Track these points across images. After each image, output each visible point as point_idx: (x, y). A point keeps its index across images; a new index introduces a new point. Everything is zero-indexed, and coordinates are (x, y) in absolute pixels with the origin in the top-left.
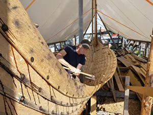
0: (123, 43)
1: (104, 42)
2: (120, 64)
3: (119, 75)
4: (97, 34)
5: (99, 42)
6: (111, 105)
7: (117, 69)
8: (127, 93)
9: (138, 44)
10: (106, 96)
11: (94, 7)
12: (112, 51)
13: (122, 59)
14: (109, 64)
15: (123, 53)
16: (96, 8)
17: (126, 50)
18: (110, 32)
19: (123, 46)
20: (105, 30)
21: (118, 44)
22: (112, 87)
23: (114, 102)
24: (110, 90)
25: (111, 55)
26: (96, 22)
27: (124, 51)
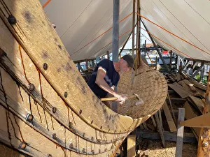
0: (178, 64)
1: (149, 62)
2: (172, 93)
3: (170, 109)
4: (139, 50)
5: (142, 62)
6: (158, 151)
7: (167, 100)
8: (181, 132)
9: (199, 65)
10: (150, 139)
11: (136, 11)
12: (162, 74)
13: (174, 86)
14: (155, 93)
15: (178, 78)
16: (139, 12)
17: (181, 74)
18: (159, 47)
19: (178, 68)
20: (153, 45)
21: (170, 65)
22: (160, 125)
23: (163, 147)
24: (156, 130)
25: (159, 80)
26: (139, 33)
27: (178, 75)
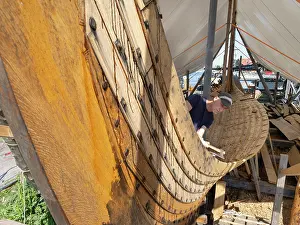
0: (287, 91)
1: (244, 86)
2: (275, 133)
3: (270, 153)
4: (231, 69)
5: (235, 86)
7: (267, 142)
8: (281, 183)
12: (261, 105)
13: (280, 124)
14: (252, 131)
15: (285, 110)
16: (235, 17)
17: (290, 105)
18: (260, 65)
19: (287, 97)
20: (251, 63)
21: (274, 91)
22: (256, 174)
24: (250, 178)
25: (258, 113)
26: (232, 46)
27: (286, 107)
